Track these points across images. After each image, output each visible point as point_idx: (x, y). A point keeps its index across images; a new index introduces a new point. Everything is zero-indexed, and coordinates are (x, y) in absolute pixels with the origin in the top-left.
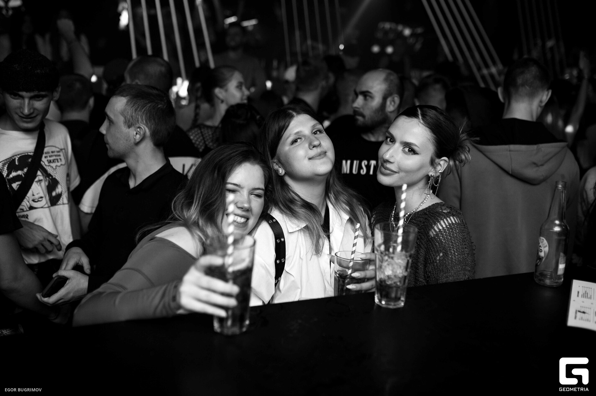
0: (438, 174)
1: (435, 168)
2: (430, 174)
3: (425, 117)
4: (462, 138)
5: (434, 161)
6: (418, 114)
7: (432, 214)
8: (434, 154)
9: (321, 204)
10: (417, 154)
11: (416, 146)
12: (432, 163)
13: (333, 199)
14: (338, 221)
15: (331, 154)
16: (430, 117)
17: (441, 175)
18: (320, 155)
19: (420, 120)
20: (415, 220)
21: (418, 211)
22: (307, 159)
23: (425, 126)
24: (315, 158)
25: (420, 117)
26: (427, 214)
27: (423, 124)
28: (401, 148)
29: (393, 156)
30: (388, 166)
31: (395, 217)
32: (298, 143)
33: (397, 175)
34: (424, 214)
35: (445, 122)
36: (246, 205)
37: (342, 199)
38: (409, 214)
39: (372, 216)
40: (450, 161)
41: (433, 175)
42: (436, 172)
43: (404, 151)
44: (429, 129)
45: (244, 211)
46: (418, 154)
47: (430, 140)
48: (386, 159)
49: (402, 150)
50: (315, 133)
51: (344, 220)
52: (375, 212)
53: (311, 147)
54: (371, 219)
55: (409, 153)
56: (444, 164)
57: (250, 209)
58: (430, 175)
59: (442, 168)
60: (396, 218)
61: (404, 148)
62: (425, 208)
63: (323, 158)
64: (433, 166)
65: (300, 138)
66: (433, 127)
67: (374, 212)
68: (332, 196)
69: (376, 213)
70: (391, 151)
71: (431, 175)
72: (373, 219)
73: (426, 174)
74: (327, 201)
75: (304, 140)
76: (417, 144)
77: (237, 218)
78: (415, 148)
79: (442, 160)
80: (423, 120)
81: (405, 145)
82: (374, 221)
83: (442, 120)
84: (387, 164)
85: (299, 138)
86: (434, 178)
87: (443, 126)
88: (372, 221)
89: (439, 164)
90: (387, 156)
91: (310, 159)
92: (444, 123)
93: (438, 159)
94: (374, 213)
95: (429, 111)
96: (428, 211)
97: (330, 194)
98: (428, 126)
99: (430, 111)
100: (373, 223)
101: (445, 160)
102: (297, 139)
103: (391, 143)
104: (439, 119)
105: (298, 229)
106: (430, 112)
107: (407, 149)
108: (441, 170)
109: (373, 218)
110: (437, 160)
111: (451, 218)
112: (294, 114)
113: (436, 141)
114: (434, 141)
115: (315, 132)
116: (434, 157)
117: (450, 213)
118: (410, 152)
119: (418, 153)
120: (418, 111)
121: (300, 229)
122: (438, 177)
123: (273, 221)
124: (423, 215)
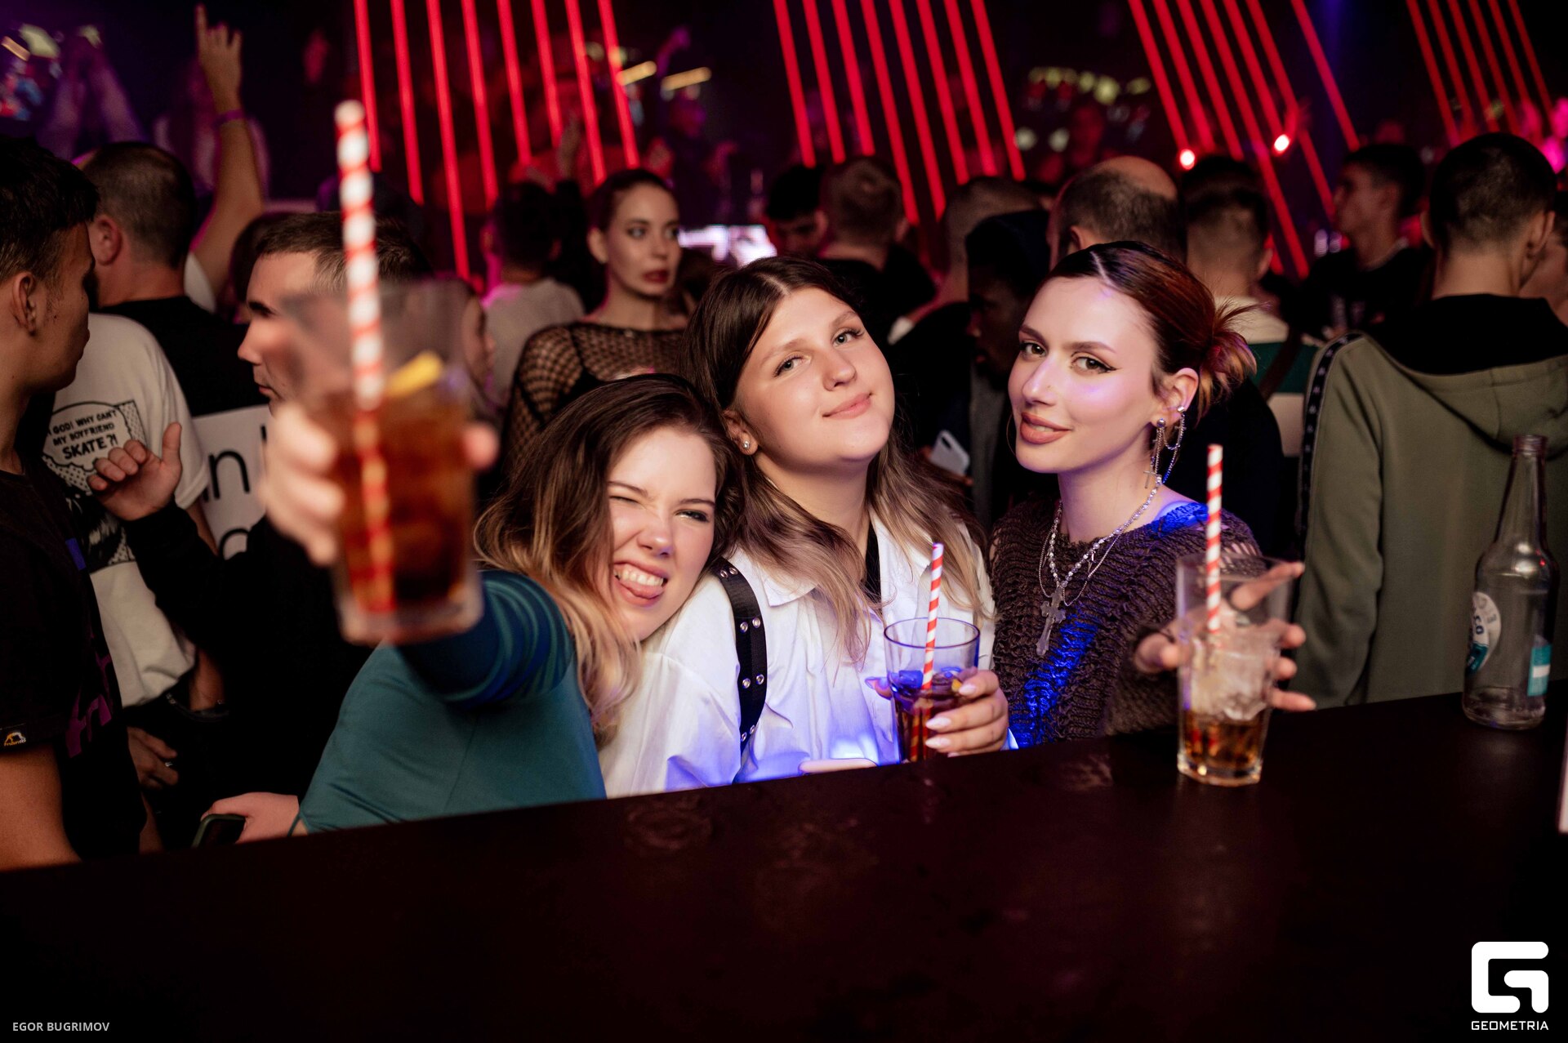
0: (1177, 417)
1: (1165, 401)
2: (1155, 420)
3: (1117, 271)
4: (1223, 311)
5: (1160, 381)
6: (1096, 266)
7: (1173, 538)
8: (1155, 362)
9: (856, 525)
10: (1112, 369)
11: (1105, 347)
12: (1156, 387)
13: (886, 510)
14: (901, 570)
15: (884, 401)
16: (1129, 268)
17: (1185, 418)
18: (854, 405)
19: (1103, 278)
20: (1123, 555)
21: (1132, 532)
22: (818, 416)
23: (1120, 292)
24: (842, 413)
25: (1102, 271)
26: (1159, 539)
27: (1114, 288)
28: (1068, 362)
29: (1049, 387)
30: (1041, 414)
31: (1060, 546)
32: (793, 370)
33: (1067, 439)
34: (1148, 538)
35: (1168, 275)
36: (661, 541)
37: (909, 507)
38: (1102, 541)
39: (991, 542)
40: (1201, 377)
41: (1162, 421)
42: (1170, 412)
43: (1077, 370)
44: (1132, 299)
45: (654, 556)
46: (1115, 369)
47: (1139, 328)
48: (1032, 398)
49: (1071, 367)
50: (840, 339)
51: (917, 567)
52: (1000, 531)
53: (831, 385)
54: (989, 548)
55: (1091, 370)
56: (1187, 388)
57: (669, 552)
58: (1154, 423)
59: (1185, 401)
60: (1063, 548)
61: (1075, 361)
62: (1150, 522)
63: (862, 412)
64: (1159, 395)
65: (800, 358)
66: (1141, 292)
67: (997, 529)
68: (883, 501)
69: (1002, 533)
70: (1041, 376)
71: (1159, 423)
72: (993, 549)
73: (1144, 423)
74: (871, 516)
75: (809, 361)
76: (1107, 343)
77: (638, 576)
78: (1106, 355)
79: (1180, 377)
80: (1110, 277)
81: (1076, 353)
82: (996, 554)
83: (1160, 272)
84: (1036, 412)
85: (795, 358)
86: (1166, 428)
87: (1167, 284)
88: (992, 556)
89: (1175, 388)
90: (1034, 391)
91: (826, 416)
92: (1169, 279)
93: (1168, 375)
94: (995, 534)
95: (1123, 254)
96: (1161, 532)
97: (877, 496)
98: (1128, 291)
99: (1126, 252)
100: (994, 558)
101: (1189, 377)
102: (790, 361)
103: (1037, 356)
104: (1155, 270)
105: (793, 597)
106: (1127, 255)
107: (1083, 364)
108: (1183, 404)
109: (995, 545)
110: (1168, 380)
111: (1235, 546)
112: (783, 288)
113: (1154, 327)
114: (1151, 329)
115: (840, 336)
116: (1159, 373)
117: (1230, 534)
118: (1093, 368)
119: (1114, 366)
120: (1092, 259)
121: (798, 597)
122: (1178, 423)
123: (728, 572)
124: (1146, 541)
